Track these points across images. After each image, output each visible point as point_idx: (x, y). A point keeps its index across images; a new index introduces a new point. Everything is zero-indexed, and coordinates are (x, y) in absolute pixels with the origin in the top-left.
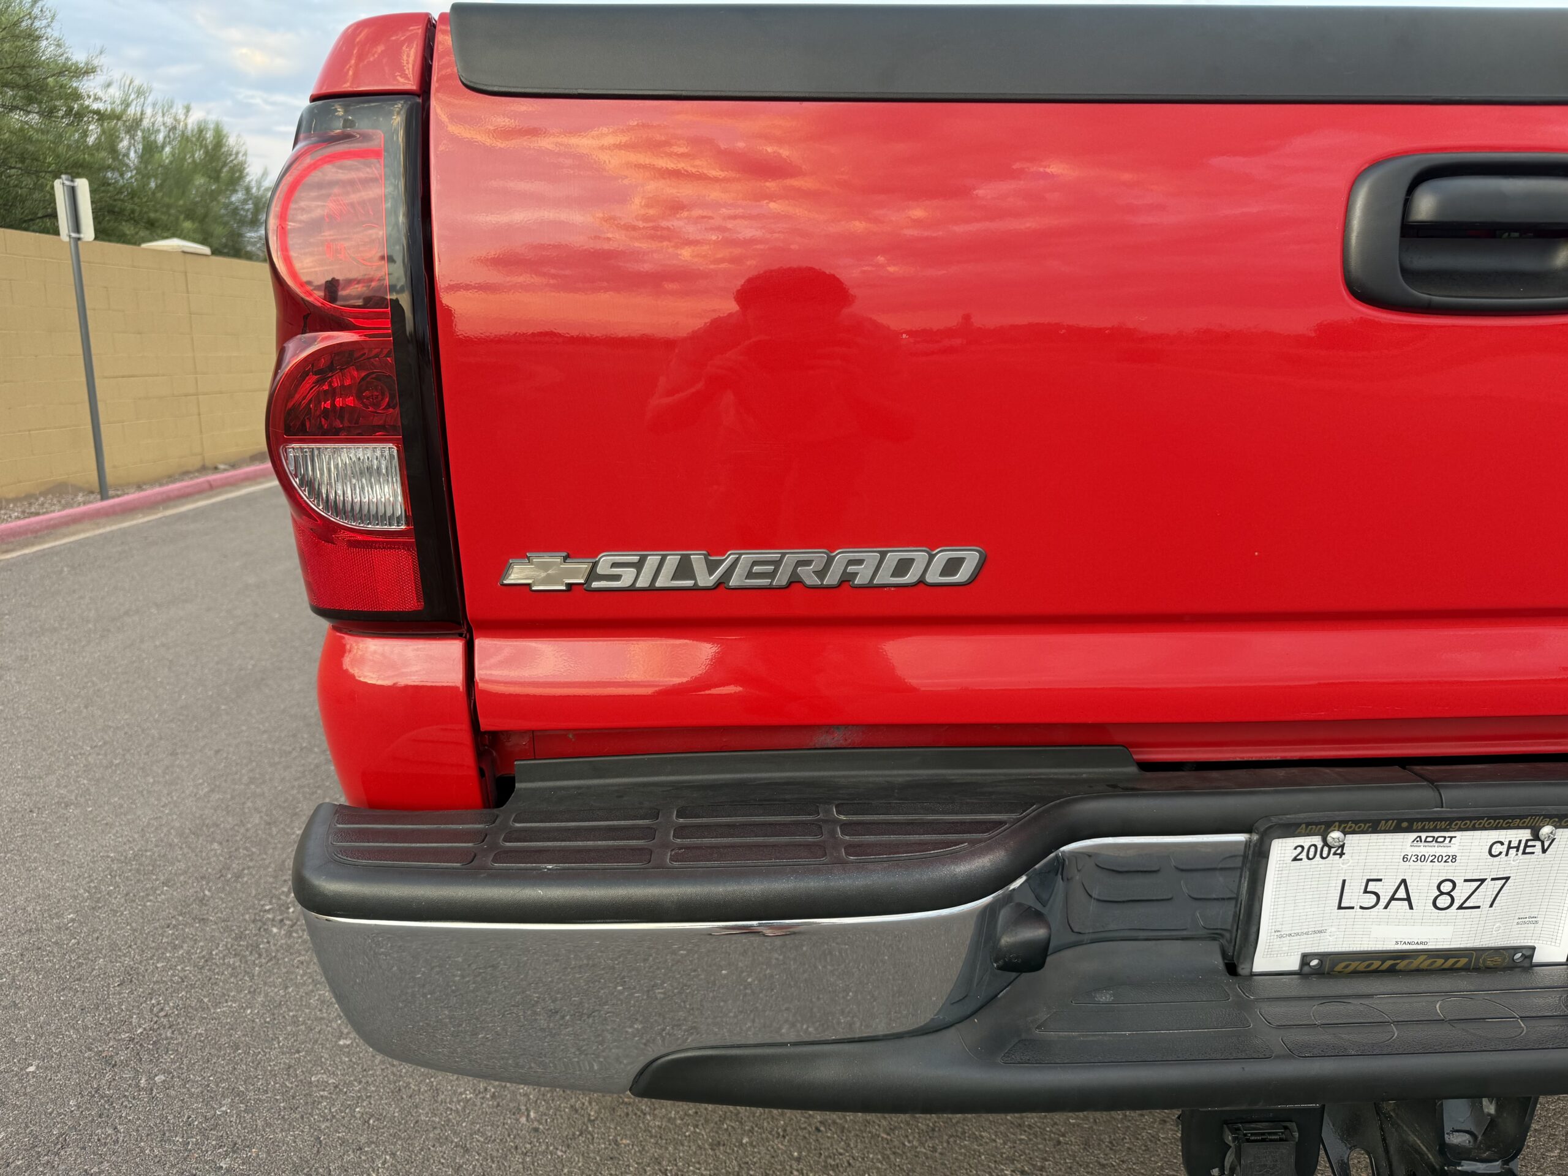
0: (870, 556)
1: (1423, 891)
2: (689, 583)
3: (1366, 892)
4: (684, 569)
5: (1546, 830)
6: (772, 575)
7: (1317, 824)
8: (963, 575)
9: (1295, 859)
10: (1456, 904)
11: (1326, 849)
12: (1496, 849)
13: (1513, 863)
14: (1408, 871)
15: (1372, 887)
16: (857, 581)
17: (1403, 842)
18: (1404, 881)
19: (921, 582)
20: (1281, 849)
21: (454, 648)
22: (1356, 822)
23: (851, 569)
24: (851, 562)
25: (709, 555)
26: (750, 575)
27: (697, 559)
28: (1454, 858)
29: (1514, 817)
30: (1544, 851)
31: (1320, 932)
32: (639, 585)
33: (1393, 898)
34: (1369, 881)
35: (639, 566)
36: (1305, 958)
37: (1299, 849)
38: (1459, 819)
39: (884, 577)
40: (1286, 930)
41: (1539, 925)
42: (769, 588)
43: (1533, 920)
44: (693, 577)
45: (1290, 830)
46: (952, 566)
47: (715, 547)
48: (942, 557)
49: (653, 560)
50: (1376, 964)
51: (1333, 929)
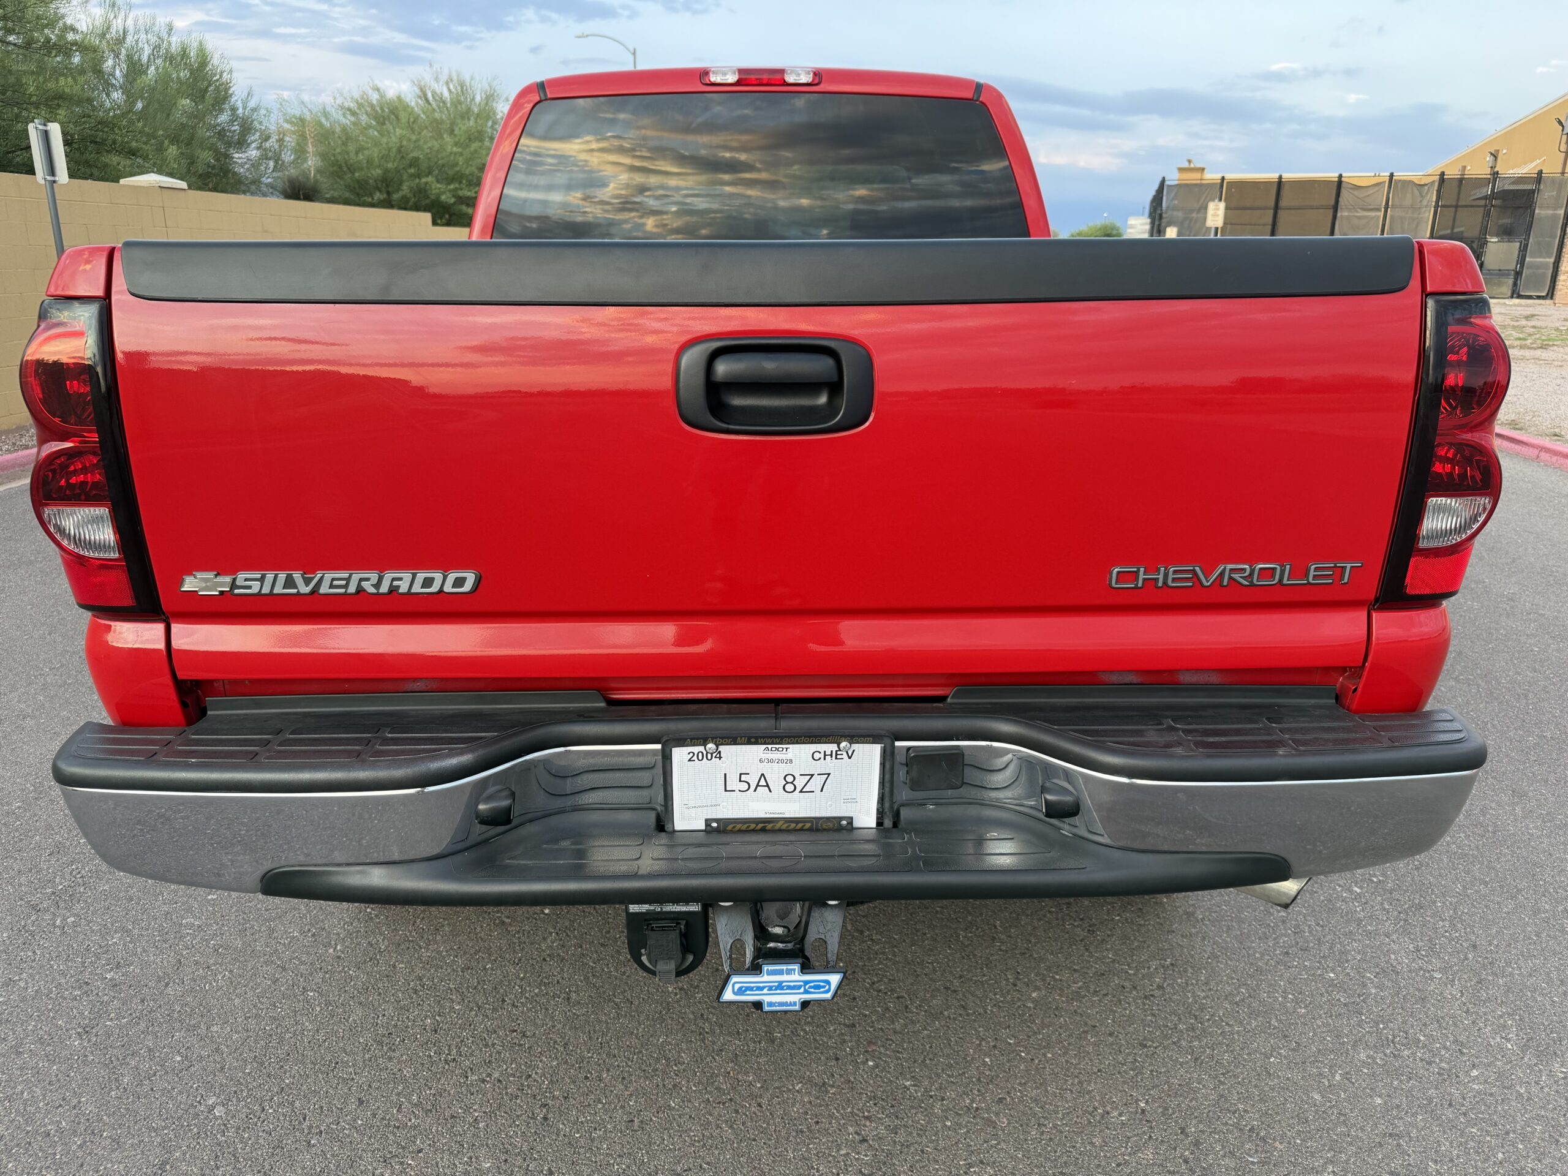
0: (407, 576)
1: (776, 780)
2: (294, 591)
3: (740, 781)
4: (290, 582)
5: (843, 744)
6: (346, 586)
7: (698, 739)
8: (467, 587)
9: (690, 760)
10: (798, 789)
11: (709, 756)
12: (817, 756)
13: (830, 764)
14: (765, 768)
15: (743, 778)
16: (401, 591)
17: (758, 750)
18: (763, 775)
19: (441, 591)
20: (680, 755)
21: (159, 628)
22: (722, 738)
23: (395, 583)
24: (394, 579)
25: (305, 573)
26: (331, 586)
27: (297, 576)
28: (791, 761)
29: (822, 736)
30: (850, 758)
31: (716, 805)
32: (263, 592)
33: (758, 785)
34: (741, 774)
35: (262, 579)
36: (708, 822)
37: (691, 755)
38: (786, 737)
39: (417, 588)
40: (691, 804)
41: (858, 804)
42: (345, 594)
43: (854, 800)
44: (295, 587)
45: (682, 742)
46: (459, 582)
47: (309, 568)
48: (452, 576)
49: (270, 576)
50: (753, 826)
51: (725, 804)
